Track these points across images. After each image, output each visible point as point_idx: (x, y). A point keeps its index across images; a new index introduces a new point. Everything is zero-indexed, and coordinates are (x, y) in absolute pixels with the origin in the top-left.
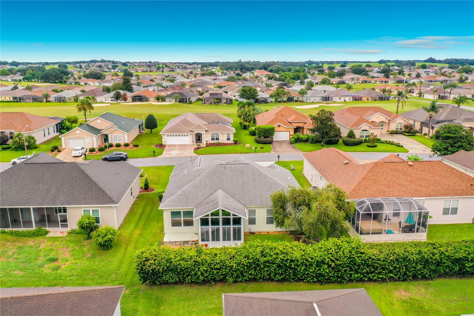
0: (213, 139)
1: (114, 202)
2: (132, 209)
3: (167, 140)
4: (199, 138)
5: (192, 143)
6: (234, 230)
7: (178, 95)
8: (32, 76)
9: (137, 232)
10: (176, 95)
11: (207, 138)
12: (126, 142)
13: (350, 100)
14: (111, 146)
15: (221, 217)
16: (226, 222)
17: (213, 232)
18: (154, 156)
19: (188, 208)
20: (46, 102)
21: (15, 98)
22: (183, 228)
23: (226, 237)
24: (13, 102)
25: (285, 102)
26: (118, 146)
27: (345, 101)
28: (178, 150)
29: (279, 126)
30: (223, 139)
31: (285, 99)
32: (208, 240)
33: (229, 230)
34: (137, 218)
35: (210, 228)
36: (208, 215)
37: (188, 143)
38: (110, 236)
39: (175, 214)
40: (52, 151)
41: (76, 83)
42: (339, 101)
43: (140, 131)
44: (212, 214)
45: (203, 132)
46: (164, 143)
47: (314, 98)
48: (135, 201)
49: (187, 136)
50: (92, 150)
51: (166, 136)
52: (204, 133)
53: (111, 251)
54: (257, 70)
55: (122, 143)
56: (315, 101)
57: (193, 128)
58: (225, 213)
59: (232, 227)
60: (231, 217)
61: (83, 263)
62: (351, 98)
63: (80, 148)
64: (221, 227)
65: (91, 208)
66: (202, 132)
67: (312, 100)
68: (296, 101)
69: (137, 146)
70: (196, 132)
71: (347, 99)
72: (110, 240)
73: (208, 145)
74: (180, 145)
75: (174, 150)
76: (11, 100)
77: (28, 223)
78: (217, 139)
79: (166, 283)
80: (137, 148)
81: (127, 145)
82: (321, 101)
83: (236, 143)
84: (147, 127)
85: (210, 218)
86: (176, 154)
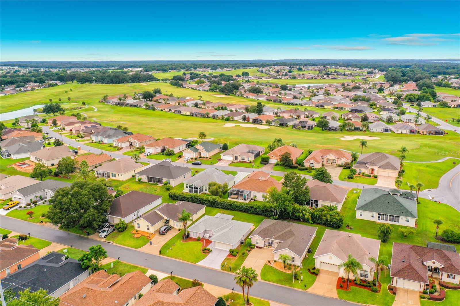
1: (173, 179)
4: (236, 158)
5: (233, 160)
6: (197, 190)
8: (215, 88)
11: (240, 159)
12: (207, 156)
13: (406, 132)
14: (201, 157)
18: (212, 164)
20: (207, 118)
21: (192, 113)
23: (195, 192)
24: (190, 116)
25: (353, 130)
26: (204, 158)
27: (402, 133)
28: (225, 162)
29: (273, 157)
30: (246, 160)
31: (353, 129)
32: (190, 192)
33: (195, 190)
34: (182, 185)
35: (191, 189)
37: (230, 160)
38: (170, 187)
40: (179, 157)
41: (241, 95)
42: (397, 132)
46: (222, 159)
47: (376, 129)
49: (232, 157)
50: (192, 159)
51: (224, 156)
52: (239, 156)
53: (168, 191)
55: (205, 156)
56: (377, 131)
58: (194, 186)
60: (196, 187)
62: (408, 131)
63: (187, 157)
65: (168, 180)
66: (237, 156)
67: (374, 130)
68: (361, 130)
69: (211, 159)
70: (235, 155)
71: (404, 131)
73: (240, 162)
74: (226, 160)
75: (223, 162)
76: (190, 115)
77: (154, 182)
81: (207, 158)
82: (382, 131)
83: (250, 162)
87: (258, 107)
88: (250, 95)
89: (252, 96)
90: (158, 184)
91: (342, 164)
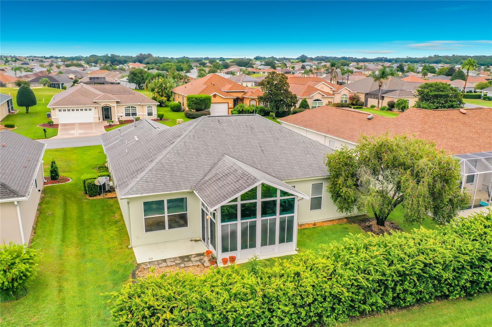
0: (127, 115)
1: (15, 194)
2: (40, 211)
3: (59, 117)
5: (98, 121)
6: (282, 222)
7: (47, 79)
9: (71, 251)
10: (44, 79)
11: (119, 113)
15: (259, 200)
17: (244, 233)
18: (46, 137)
19: (175, 194)
28: (80, 129)
29: (215, 96)
30: (142, 114)
32: (234, 249)
33: (273, 223)
34: (58, 225)
35: (239, 224)
36: (235, 200)
37: (91, 120)
39: (149, 207)
43: (9, 111)
45: (113, 105)
46: (55, 122)
48: (42, 199)
49: (90, 110)
51: (57, 110)
52: (115, 105)
54: (130, 63)
57: (97, 100)
59: (278, 217)
60: (278, 198)
64: (259, 220)
66: (111, 105)
69: (12, 126)
70: (103, 104)
72: (24, 276)
74: (80, 124)
75: (74, 129)
78: (134, 114)
80: (12, 129)
83: (161, 119)
84: (20, 104)
85: (239, 203)
86: (80, 134)
91: (342, 101)
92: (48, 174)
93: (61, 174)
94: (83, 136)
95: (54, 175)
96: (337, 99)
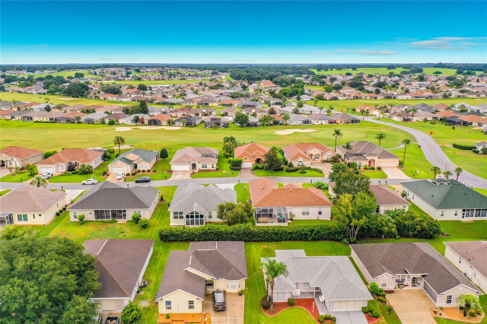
0: (203, 167)
1: (148, 208)
2: (155, 211)
3: (174, 168)
4: (194, 166)
5: (190, 170)
6: (201, 220)
7: (185, 120)
8: (55, 90)
9: (158, 221)
10: (183, 120)
11: (199, 166)
12: (148, 168)
13: (326, 123)
14: (139, 171)
15: (195, 215)
16: (197, 217)
17: (191, 221)
18: (166, 179)
19: (181, 211)
20: (78, 123)
21: (51, 119)
22: (179, 220)
23: (197, 224)
24: (51, 122)
26: (144, 171)
27: (322, 124)
28: (181, 174)
29: (246, 159)
30: (209, 167)
31: (272, 123)
32: (189, 225)
33: (198, 220)
34: (157, 215)
35: (190, 219)
36: (189, 214)
37: (187, 169)
38: (147, 223)
39: (175, 213)
40: (104, 175)
41: (96, 97)
42: (317, 124)
43: (157, 159)
44: (191, 213)
46: (172, 170)
47: (296, 122)
48: (156, 207)
49: (187, 165)
50: (128, 175)
51: (173, 165)
52: (198, 163)
53: (147, 229)
54: (263, 80)
55: (146, 169)
56: (296, 124)
57: (191, 160)
58: (196, 213)
59: (199, 219)
60: (199, 215)
61: (136, 234)
62: (327, 122)
63: (121, 174)
64: (195, 219)
65: (137, 210)
66: (196, 163)
67: (294, 123)
68: (281, 124)
69: (155, 172)
70: (192, 163)
71: (324, 122)
72: (147, 224)
73: (200, 171)
74: (182, 171)
75: (178, 174)
76: (48, 120)
77: (108, 217)
78: (206, 167)
79: (170, 241)
80: (155, 173)
81: (149, 171)
82: (302, 124)
83: (217, 170)
84: (161, 157)
85: (190, 215)
86: (179, 178)
87: (141, 107)
88: (108, 96)
89: (112, 97)
90: (117, 220)
91: (328, 159)
92: (160, 198)
93: (164, 198)
94: (181, 179)
95: (162, 199)
96: (325, 158)
